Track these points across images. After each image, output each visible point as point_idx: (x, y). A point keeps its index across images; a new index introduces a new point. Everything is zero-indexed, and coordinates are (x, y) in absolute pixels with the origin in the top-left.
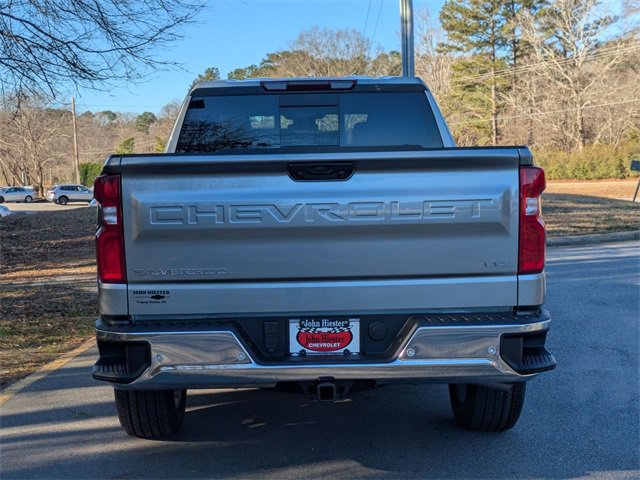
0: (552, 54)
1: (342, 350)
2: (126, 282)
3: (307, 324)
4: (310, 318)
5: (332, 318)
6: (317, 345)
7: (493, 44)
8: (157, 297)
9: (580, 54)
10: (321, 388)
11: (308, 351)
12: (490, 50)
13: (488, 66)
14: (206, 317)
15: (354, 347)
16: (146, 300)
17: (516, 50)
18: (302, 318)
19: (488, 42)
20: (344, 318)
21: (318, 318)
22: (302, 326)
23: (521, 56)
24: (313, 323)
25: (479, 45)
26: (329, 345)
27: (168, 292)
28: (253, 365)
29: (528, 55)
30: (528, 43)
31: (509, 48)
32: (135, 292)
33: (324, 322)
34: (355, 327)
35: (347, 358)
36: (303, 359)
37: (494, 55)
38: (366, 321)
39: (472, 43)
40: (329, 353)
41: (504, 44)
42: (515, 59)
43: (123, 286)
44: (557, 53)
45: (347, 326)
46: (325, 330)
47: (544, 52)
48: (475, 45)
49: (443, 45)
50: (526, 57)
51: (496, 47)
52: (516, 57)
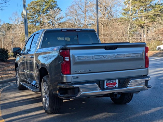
0: (50, 25)
1: (114, 86)
2: (71, 74)
3: (108, 81)
4: (109, 80)
5: (113, 79)
6: (110, 86)
7: (35, 22)
8: (78, 77)
9: (57, 26)
10: (115, 94)
11: (108, 87)
12: (34, 23)
13: (34, 28)
14: (85, 81)
15: (117, 86)
16: (75, 78)
17: (41, 24)
18: (107, 80)
19: (34, 22)
20: (115, 79)
21: (110, 80)
22: (107, 82)
23: (42, 25)
24: (109, 81)
25: (32, 22)
26: (112, 85)
27: (80, 76)
28: (100, 91)
29: (44, 25)
30: (44, 22)
31: (39, 23)
32: (73, 76)
33: (111, 80)
34: (117, 81)
35: (116, 88)
36: (107, 89)
37: (35, 25)
38: (119, 80)
39: (30, 22)
40: (112, 87)
41: (38, 22)
42: (41, 26)
43: (70, 75)
44: (51, 25)
45: (115, 81)
46: (111, 82)
47: (48, 24)
48: (31, 22)
49: (22, 22)
50: (43, 26)
51: (36, 23)
52: (41, 25)
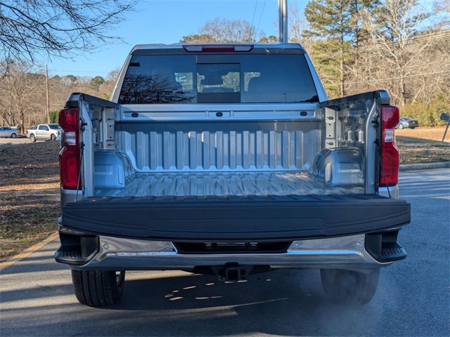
0: (384, 39)
2: (81, 189)
7: (342, 31)
9: (403, 39)
10: (229, 271)
12: (340, 35)
13: (338, 47)
17: (358, 36)
19: (339, 30)
23: (362, 40)
25: (332, 32)
28: (177, 253)
29: (366, 39)
30: (367, 31)
31: (353, 34)
35: (248, 248)
37: (342, 39)
39: (327, 31)
41: (350, 31)
44: (387, 38)
47: (378, 38)
48: (329, 32)
49: (307, 32)
50: (365, 41)
51: (344, 34)
52: (358, 41)
